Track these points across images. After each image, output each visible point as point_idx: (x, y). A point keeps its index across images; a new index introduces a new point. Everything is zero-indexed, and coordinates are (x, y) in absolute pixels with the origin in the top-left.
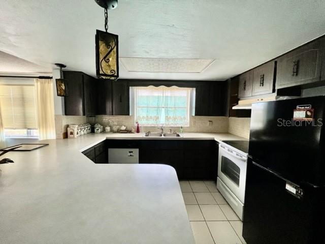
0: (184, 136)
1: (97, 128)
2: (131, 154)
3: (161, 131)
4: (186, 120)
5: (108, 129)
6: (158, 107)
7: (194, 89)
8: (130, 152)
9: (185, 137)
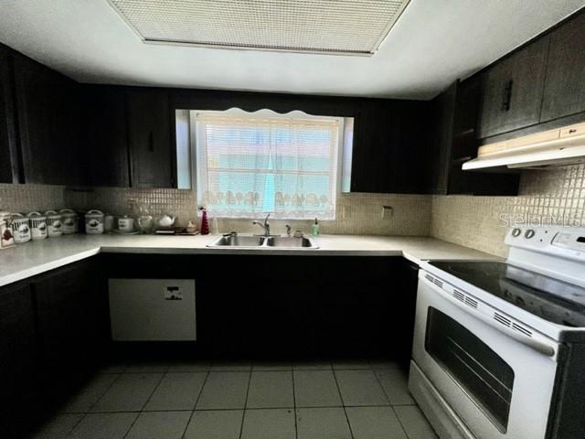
0: (322, 244)
1: (92, 222)
2: (175, 293)
3: (263, 232)
4: (326, 205)
5: (127, 223)
6: (258, 171)
7: (351, 120)
8: (170, 289)
9: (322, 248)
